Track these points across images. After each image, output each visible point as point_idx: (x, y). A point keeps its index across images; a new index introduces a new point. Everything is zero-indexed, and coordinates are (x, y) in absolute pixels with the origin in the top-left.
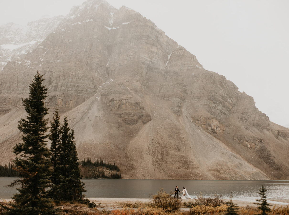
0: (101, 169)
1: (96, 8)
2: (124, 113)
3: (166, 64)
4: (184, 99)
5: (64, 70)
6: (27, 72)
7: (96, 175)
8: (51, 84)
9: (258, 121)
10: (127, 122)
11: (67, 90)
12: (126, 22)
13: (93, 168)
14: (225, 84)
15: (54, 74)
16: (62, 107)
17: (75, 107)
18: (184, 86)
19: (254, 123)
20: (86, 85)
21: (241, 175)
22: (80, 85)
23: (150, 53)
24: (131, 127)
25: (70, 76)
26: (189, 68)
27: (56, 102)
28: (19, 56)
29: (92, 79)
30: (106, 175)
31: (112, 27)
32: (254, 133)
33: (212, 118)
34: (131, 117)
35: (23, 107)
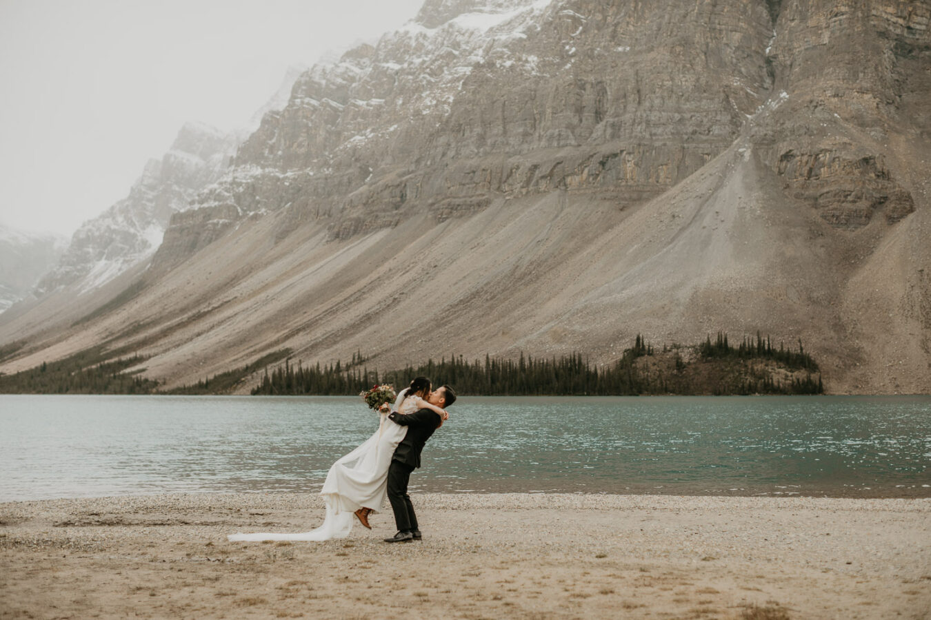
0: (759, 367)
2: (827, 193)
5: (637, 74)
6: (531, 90)
7: (746, 385)
8: (601, 120)
10: (837, 220)
11: (651, 135)
13: (735, 365)
15: (608, 89)
16: (638, 186)
17: (676, 183)
20: (706, 116)
22: (687, 116)
24: (849, 234)
25: (657, 90)
27: (619, 173)
28: (506, 46)
29: (722, 95)
30: (776, 384)
34: (849, 205)
35: (524, 191)
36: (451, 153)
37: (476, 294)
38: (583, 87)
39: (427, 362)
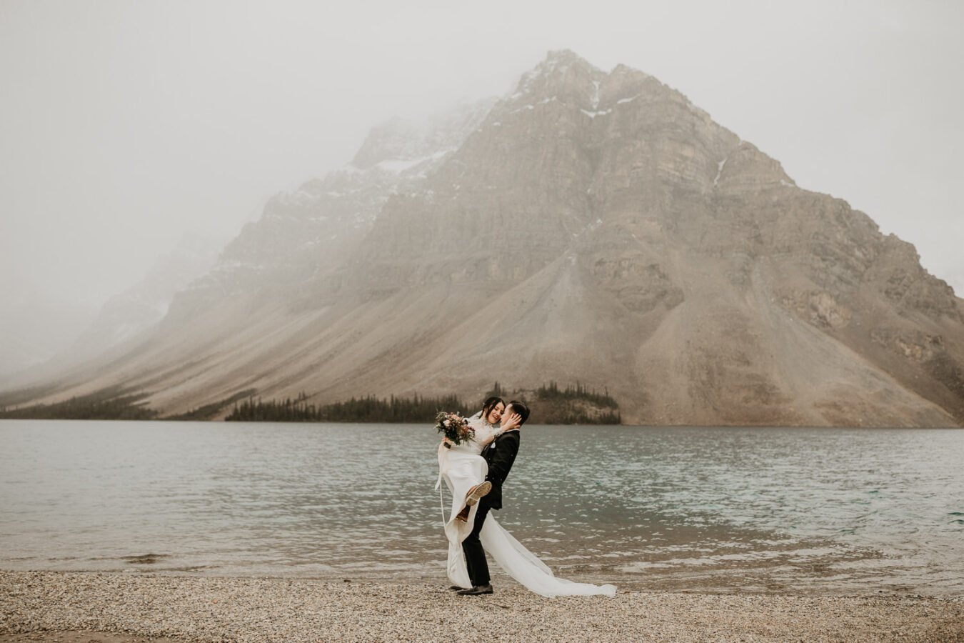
0: (578, 405)
1: (562, 74)
2: (627, 287)
3: (713, 182)
4: (756, 255)
5: (500, 204)
6: (429, 214)
7: (569, 417)
8: (476, 236)
9: (928, 296)
10: (632, 306)
11: (509, 246)
12: (626, 98)
13: (561, 404)
14: (848, 217)
15: (481, 214)
16: (499, 281)
17: (525, 280)
18: (756, 227)
19: (918, 302)
20: (546, 234)
21: (892, 416)
22: (534, 234)
23: (678, 159)
24: (642, 316)
25: (514, 216)
26: (766, 187)
27: (487, 272)
28: (413, 183)
29: (558, 220)
30: (589, 417)
31: (598, 110)
32: (920, 322)
34: (641, 297)
36: (373, 256)
37: (387, 353)
38: (464, 213)
39: (350, 398)
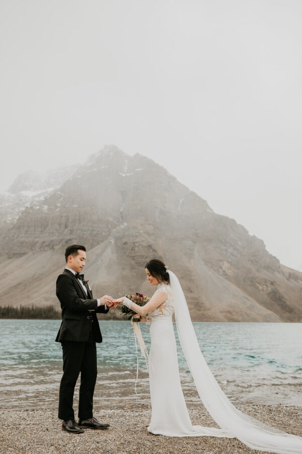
1: (111, 155)
2: (137, 255)
3: (178, 208)
4: (196, 242)
5: (79, 214)
6: (44, 217)
8: (67, 228)
9: (269, 263)
10: (140, 264)
11: (83, 234)
14: (236, 227)
15: (70, 218)
18: (196, 229)
19: (265, 266)
20: (100, 229)
21: (254, 317)
22: (95, 228)
25: (86, 220)
26: (201, 212)
28: (38, 202)
29: (106, 223)
31: (127, 173)
32: (264, 274)
33: (224, 260)
34: (143, 260)
35: (40, 250)
36: (16, 236)
37: (19, 284)
38: (61, 217)
